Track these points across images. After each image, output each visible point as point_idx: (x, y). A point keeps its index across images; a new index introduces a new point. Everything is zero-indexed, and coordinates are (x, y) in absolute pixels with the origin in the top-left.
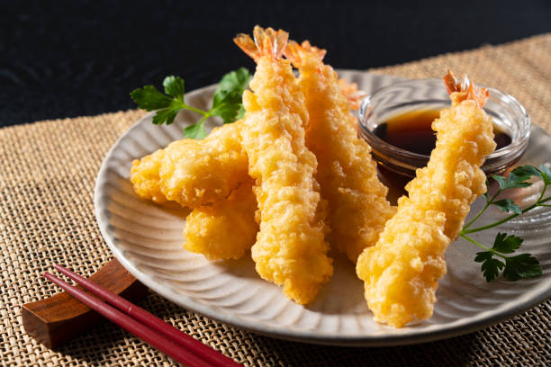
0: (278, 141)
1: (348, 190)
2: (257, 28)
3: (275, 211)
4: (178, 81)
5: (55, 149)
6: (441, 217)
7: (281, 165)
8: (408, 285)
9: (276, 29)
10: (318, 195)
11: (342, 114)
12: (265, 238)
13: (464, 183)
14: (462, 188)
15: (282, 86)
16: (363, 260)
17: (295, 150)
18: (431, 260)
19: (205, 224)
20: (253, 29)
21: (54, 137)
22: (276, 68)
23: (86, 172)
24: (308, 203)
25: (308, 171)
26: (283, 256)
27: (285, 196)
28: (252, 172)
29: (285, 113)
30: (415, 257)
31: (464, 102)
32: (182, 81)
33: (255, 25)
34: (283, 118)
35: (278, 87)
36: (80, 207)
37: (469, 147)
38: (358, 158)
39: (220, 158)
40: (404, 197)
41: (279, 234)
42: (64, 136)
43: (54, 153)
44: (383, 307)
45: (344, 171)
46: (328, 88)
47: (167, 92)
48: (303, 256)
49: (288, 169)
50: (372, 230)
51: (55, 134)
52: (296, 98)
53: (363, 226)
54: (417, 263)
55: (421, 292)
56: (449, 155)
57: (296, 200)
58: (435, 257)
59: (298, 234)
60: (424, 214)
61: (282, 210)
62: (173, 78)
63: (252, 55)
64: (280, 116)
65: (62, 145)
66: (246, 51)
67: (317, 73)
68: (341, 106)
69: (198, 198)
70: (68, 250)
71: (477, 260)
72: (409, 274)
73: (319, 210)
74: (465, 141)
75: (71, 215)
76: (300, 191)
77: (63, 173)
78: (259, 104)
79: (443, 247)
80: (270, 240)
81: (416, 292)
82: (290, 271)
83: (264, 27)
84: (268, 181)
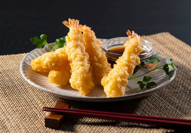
0: (77, 49)
1: (99, 64)
2: (69, 19)
3: (76, 69)
4: (45, 36)
5: (5, 63)
6: (126, 68)
7: (78, 56)
8: (117, 85)
9: (75, 20)
10: (89, 65)
11: (96, 44)
12: (73, 76)
13: (133, 59)
14: (132, 61)
15: (78, 34)
16: (103, 80)
17: (82, 52)
18: (123, 79)
19: (55, 73)
20: (68, 19)
21: (4, 60)
22: (76, 29)
23: (15, 68)
24: (86, 66)
25: (86, 58)
26: (79, 81)
27: (79, 64)
28: (69, 59)
29: (79, 42)
30: (119, 78)
31: (133, 38)
32: (46, 36)
33: (68, 18)
34: (78, 43)
35: (76, 34)
36: (14, 76)
37: (134, 50)
38: (101, 56)
39: (59, 55)
40: (115, 64)
41: (78, 74)
42: (7, 59)
43: (4, 64)
44: (109, 92)
45: (97, 59)
46: (92, 36)
47: (41, 39)
48: (85, 81)
49: (80, 57)
50: (106, 74)
51: (4, 59)
52: (82, 37)
53: (103, 73)
54: (119, 79)
55: (121, 87)
56: (128, 52)
57: (83, 65)
58: (124, 78)
59: (83, 74)
60: (121, 67)
61: (79, 68)
62: (43, 35)
63: (68, 26)
64: (77, 42)
65: (7, 62)
66: (66, 26)
67: (88, 32)
68: (96, 42)
69: (53, 66)
70: (12, 87)
71: (138, 83)
72: (116, 82)
73: (90, 69)
74: (133, 48)
75: (11, 78)
76: (84, 63)
77: (8, 68)
78: (71, 39)
79: (127, 76)
80: (75, 76)
81: (119, 87)
82: (81, 85)
83: (72, 19)
84: (74, 61)
